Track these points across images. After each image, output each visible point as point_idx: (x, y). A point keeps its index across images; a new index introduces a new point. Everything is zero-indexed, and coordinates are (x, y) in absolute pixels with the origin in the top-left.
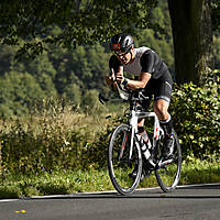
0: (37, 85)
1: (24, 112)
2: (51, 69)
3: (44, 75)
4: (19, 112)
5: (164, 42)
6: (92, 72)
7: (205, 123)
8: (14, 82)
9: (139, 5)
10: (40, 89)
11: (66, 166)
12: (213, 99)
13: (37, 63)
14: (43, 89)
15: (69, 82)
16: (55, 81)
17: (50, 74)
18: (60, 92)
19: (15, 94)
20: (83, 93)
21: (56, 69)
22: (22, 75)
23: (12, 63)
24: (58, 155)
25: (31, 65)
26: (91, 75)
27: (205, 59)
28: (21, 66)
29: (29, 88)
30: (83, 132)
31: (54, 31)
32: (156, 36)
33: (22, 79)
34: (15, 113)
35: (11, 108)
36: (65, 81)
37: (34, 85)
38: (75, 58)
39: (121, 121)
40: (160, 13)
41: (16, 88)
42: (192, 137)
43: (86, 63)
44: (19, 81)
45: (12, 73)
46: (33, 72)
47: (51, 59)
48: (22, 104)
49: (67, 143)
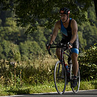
0: (39, 46)
2: (45, 39)
4: (31, 58)
5: (95, 27)
10: (40, 48)
13: (39, 36)
14: (42, 48)
17: (44, 41)
19: (29, 50)
21: (47, 39)
22: (32, 42)
23: (28, 37)
25: (36, 37)
28: (32, 38)
29: (35, 48)
34: (29, 59)
35: (28, 57)
37: (37, 46)
41: (29, 48)
43: (60, 37)
44: (31, 45)
45: (28, 41)
46: (37, 41)
47: (45, 35)
48: (32, 55)
49: (50, 71)
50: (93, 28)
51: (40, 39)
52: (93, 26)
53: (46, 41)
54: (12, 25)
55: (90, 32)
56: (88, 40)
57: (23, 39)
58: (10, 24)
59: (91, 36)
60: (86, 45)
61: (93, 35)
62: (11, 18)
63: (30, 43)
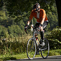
0: (20, 28)
1: (17, 36)
2: (24, 24)
3: (22, 26)
4: (15, 36)
5: (55, 15)
8: (14, 28)
13: (20, 22)
14: (22, 29)
19: (14, 31)
22: (16, 26)
23: (13, 22)
25: (18, 23)
28: (16, 23)
29: (18, 29)
31: (24, 13)
32: (52, 14)
33: (16, 27)
34: (14, 36)
35: (13, 35)
41: (14, 29)
45: (13, 25)
47: (24, 21)
48: (16, 34)
50: (54, 16)
51: (20, 24)
52: (54, 15)
53: (25, 25)
54: (3, 15)
55: (52, 19)
56: (51, 24)
57: (10, 24)
58: (1, 15)
59: (53, 21)
60: (50, 27)
61: (54, 20)
62: (2, 11)
63: (15, 26)
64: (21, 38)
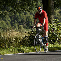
0: (6, 24)
1: (2, 31)
2: (9, 19)
3: (8, 21)
6: (21, 20)
7: (52, 34)
9: (34, 1)
10: (6, 25)
11: (14, 46)
12: (54, 27)
13: (6, 18)
15: (15, 23)
16: (11, 23)
17: (9, 21)
18: (12, 26)
20: (19, 26)
21: (11, 19)
22: (1, 21)
24: (12, 43)
25: (4, 18)
26: (21, 21)
27: (52, 16)
29: (3, 25)
30: (18, 37)
31: (10, 9)
36: (13, 23)
37: (5, 24)
38: (16, 16)
39: (29, 34)
40: (40, 4)
42: (49, 38)
43: (19, 18)
44: (1, 23)
46: (5, 20)
47: (9, 17)
49: (14, 40)
64: (6, 33)
